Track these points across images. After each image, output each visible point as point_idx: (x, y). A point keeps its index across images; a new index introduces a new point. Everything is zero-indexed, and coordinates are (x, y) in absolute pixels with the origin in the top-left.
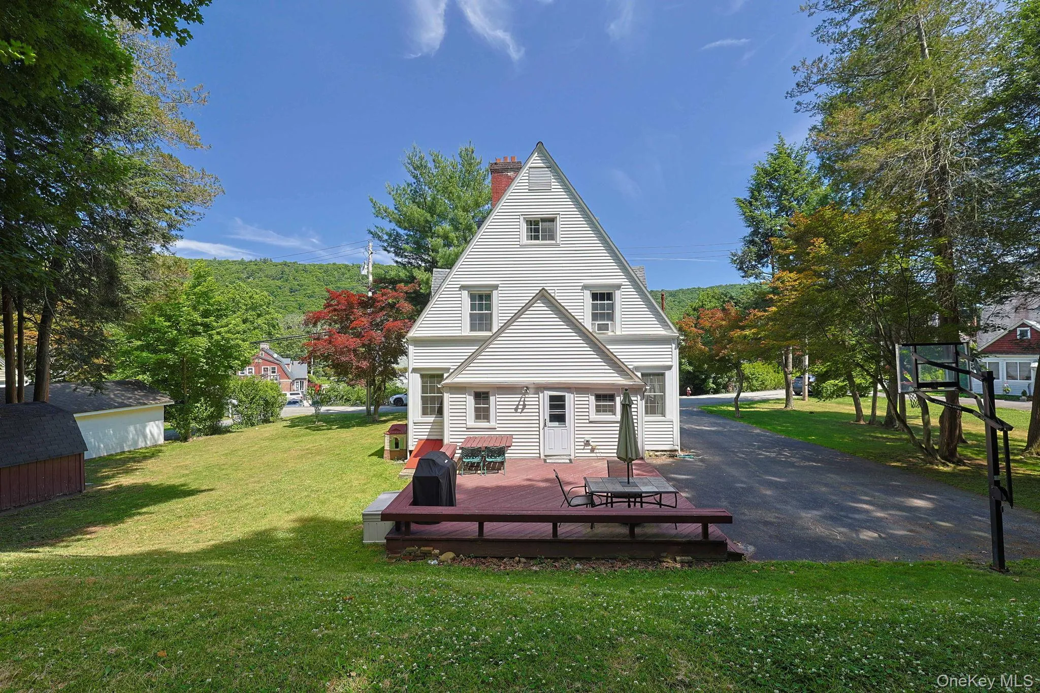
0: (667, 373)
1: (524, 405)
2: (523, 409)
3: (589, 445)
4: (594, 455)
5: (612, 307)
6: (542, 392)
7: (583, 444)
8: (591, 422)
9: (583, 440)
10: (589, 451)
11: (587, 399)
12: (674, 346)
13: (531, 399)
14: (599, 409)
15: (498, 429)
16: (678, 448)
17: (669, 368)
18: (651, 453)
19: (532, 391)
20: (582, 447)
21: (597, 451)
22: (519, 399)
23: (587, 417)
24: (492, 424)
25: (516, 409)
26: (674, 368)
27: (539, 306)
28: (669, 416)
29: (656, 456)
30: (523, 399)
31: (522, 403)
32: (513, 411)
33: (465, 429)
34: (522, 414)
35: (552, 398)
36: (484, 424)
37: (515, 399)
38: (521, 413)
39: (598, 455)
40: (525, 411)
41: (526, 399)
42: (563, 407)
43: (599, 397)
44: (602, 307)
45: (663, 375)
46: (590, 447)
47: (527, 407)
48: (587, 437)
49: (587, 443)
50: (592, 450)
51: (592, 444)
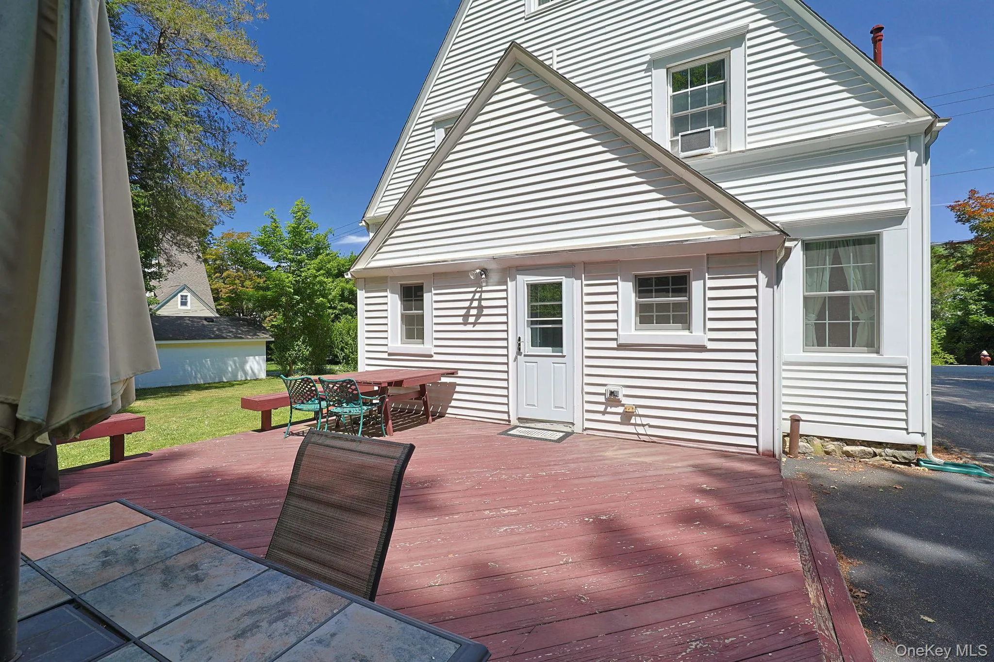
0: (889, 237)
1: (480, 308)
2: (478, 316)
3: (618, 403)
4: (631, 429)
5: (723, 93)
6: (514, 279)
7: (602, 399)
8: (622, 347)
9: (602, 390)
10: (618, 418)
11: (613, 289)
12: (912, 156)
13: (492, 293)
14: (645, 315)
15: (436, 357)
16: (928, 442)
17: (897, 218)
18: (831, 446)
19: (494, 277)
20: (601, 408)
21: (639, 421)
22: (470, 296)
23: (613, 335)
24: (427, 346)
25: (466, 316)
26: (911, 220)
27: (511, 88)
28: (890, 352)
29: (848, 454)
30: (477, 296)
31: (475, 304)
32: (460, 320)
33: (385, 356)
34: (478, 327)
35: (534, 290)
36: (414, 347)
37: (462, 296)
38: (474, 324)
39: (641, 430)
40: (482, 319)
41: (484, 296)
42: (558, 310)
43: (644, 286)
44: (698, 99)
45: (874, 240)
46: (620, 410)
47: (486, 311)
48: (613, 384)
49: (613, 398)
50: (627, 417)
51: (625, 401)
